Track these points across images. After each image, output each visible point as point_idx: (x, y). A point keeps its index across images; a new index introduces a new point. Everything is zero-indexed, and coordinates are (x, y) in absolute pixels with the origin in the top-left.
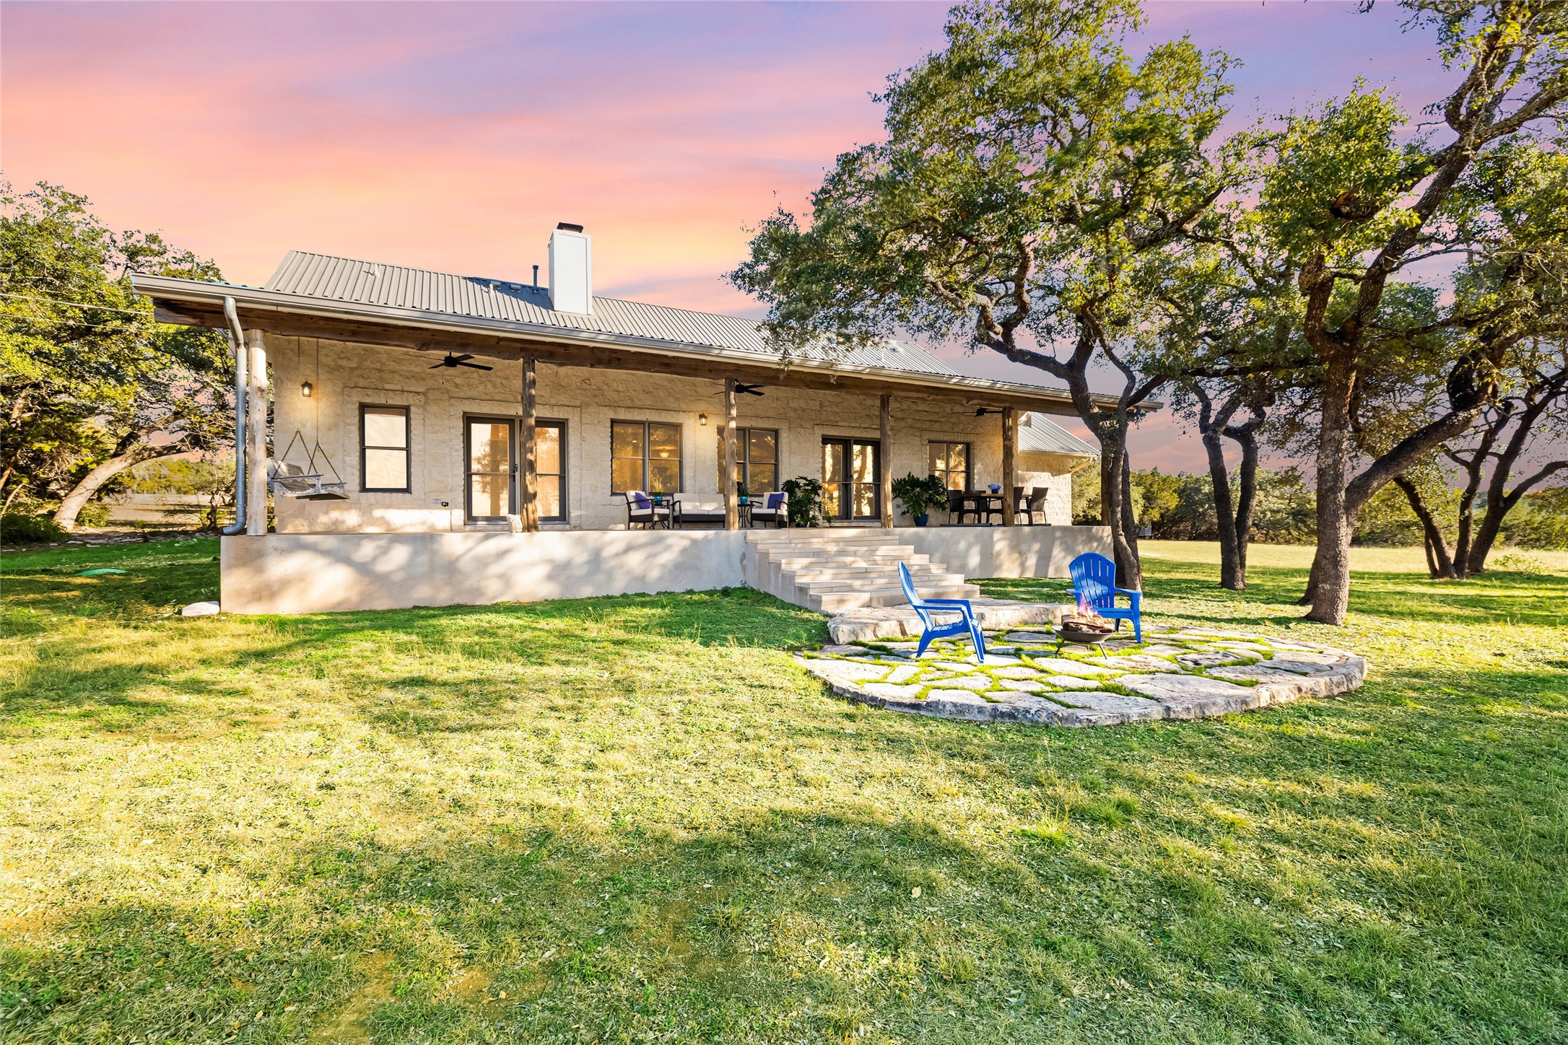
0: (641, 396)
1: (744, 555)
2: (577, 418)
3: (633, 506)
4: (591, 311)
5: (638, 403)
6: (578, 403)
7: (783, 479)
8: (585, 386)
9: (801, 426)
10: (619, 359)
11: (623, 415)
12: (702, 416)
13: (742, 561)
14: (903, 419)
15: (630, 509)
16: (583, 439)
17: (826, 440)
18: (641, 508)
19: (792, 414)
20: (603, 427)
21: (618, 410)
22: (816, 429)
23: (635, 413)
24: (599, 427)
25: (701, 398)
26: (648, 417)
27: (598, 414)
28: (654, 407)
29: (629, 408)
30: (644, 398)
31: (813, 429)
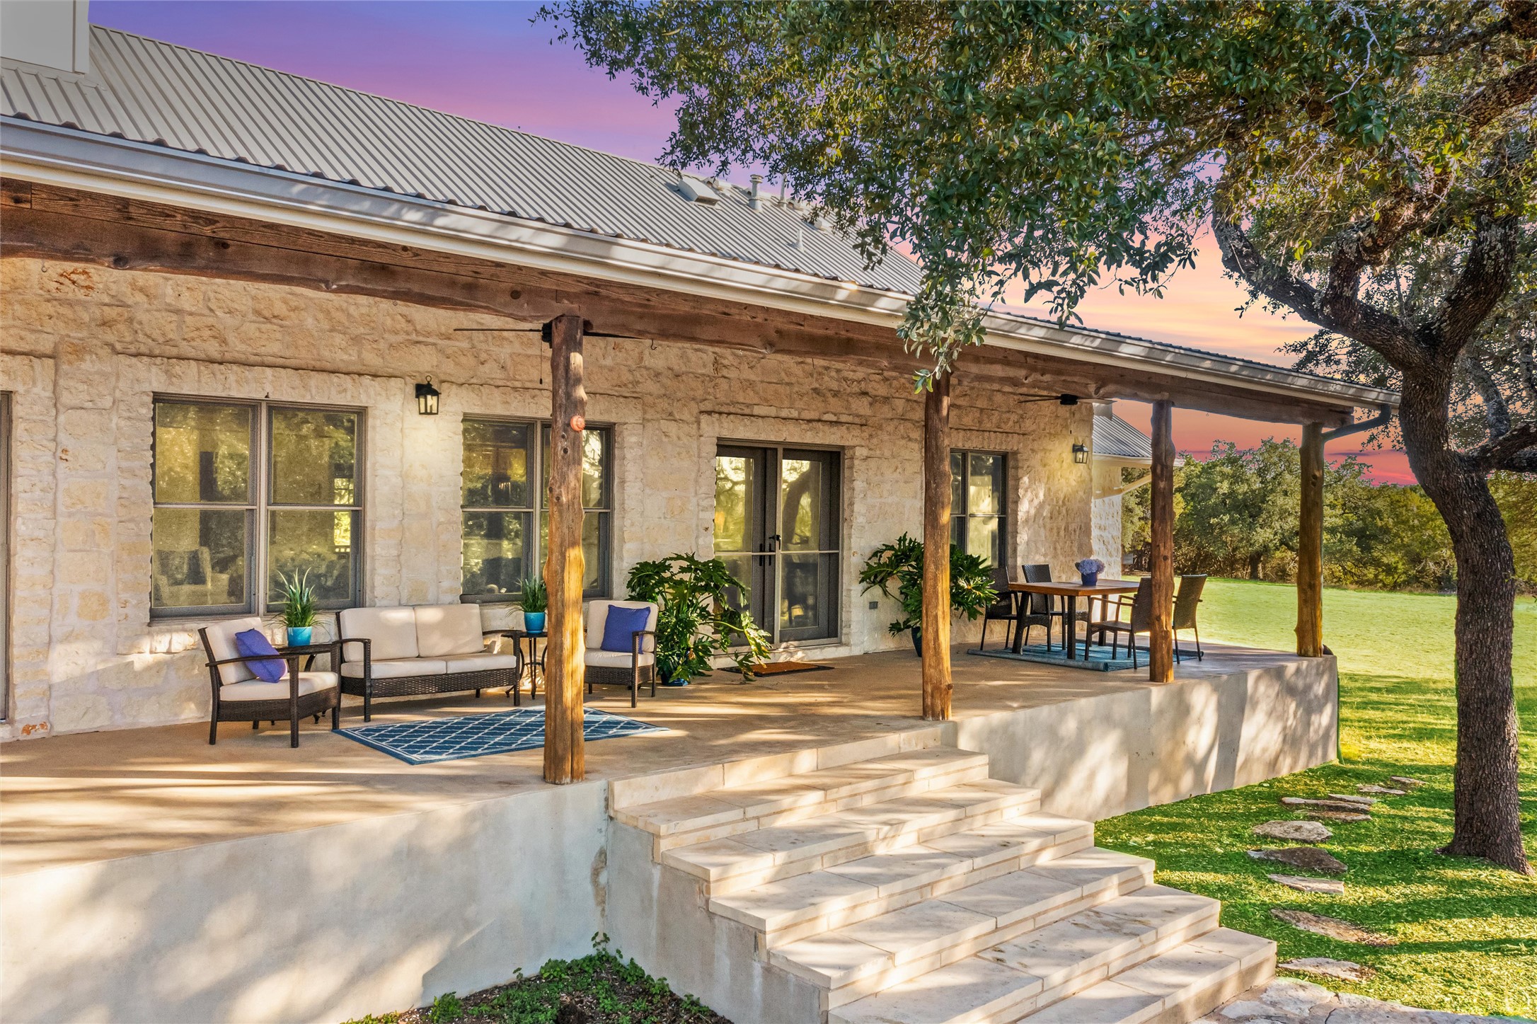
0: (251, 329)
1: (602, 853)
2: (42, 391)
3: (230, 673)
4: (84, 64)
5: (238, 348)
6: (46, 345)
7: (626, 559)
8: (69, 291)
9: (671, 416)
10: (222, 245)
11: (191, 382)
12: (423, 390)
13: (596, 873)
14: (886, 400)
15: (217, 682)
16: (62, 455)
17: (726, 448)
18: (252, 677)
19: (650, 386)
20: (129, 418)
21: (179, 367)
22: (703, 425)
23: (232, 378)
24: (115, 419)
25: (421, 339)
26: (269, 388)
27: (113, 379)
28: (287, 362)
29: (212, 362)
30: (257, 334)
31: (699, 423)
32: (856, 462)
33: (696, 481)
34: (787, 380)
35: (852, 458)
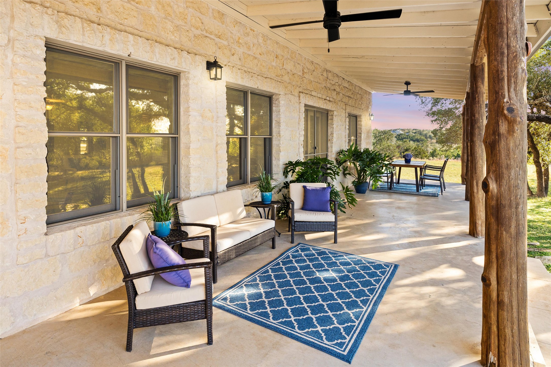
5: (109, 16)
7: (281, 160)
9: (291, 93)
11: (78, 34)
20: (24, 56)
21: (67, 21)
22: (301, 98)
23: (107, 37)
24: (10, 56)
25: (208, 35)
26: (131, 50)
27: (8, 20)
28: (141, 34)
29: (93, 22)
30: (122, 10)
31: (299, 97)
32: (334, 117)
33: (299, 123)
34: (319, 82)
35: (332, 115)
